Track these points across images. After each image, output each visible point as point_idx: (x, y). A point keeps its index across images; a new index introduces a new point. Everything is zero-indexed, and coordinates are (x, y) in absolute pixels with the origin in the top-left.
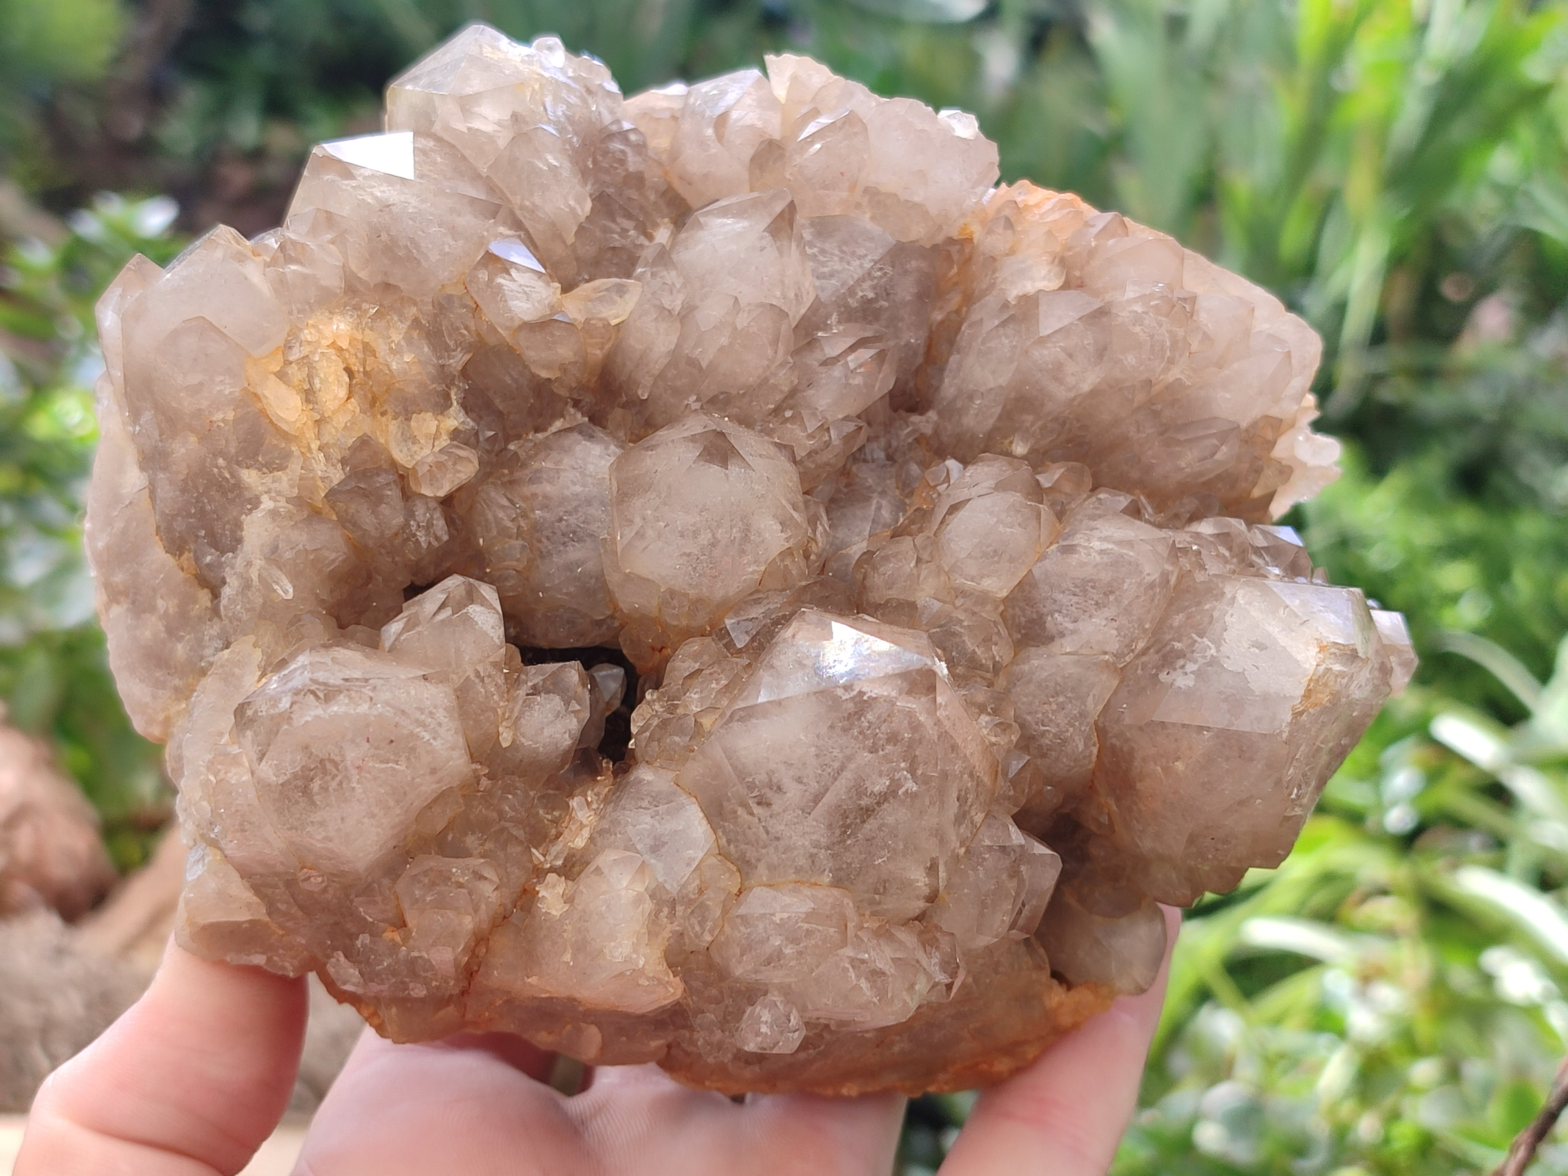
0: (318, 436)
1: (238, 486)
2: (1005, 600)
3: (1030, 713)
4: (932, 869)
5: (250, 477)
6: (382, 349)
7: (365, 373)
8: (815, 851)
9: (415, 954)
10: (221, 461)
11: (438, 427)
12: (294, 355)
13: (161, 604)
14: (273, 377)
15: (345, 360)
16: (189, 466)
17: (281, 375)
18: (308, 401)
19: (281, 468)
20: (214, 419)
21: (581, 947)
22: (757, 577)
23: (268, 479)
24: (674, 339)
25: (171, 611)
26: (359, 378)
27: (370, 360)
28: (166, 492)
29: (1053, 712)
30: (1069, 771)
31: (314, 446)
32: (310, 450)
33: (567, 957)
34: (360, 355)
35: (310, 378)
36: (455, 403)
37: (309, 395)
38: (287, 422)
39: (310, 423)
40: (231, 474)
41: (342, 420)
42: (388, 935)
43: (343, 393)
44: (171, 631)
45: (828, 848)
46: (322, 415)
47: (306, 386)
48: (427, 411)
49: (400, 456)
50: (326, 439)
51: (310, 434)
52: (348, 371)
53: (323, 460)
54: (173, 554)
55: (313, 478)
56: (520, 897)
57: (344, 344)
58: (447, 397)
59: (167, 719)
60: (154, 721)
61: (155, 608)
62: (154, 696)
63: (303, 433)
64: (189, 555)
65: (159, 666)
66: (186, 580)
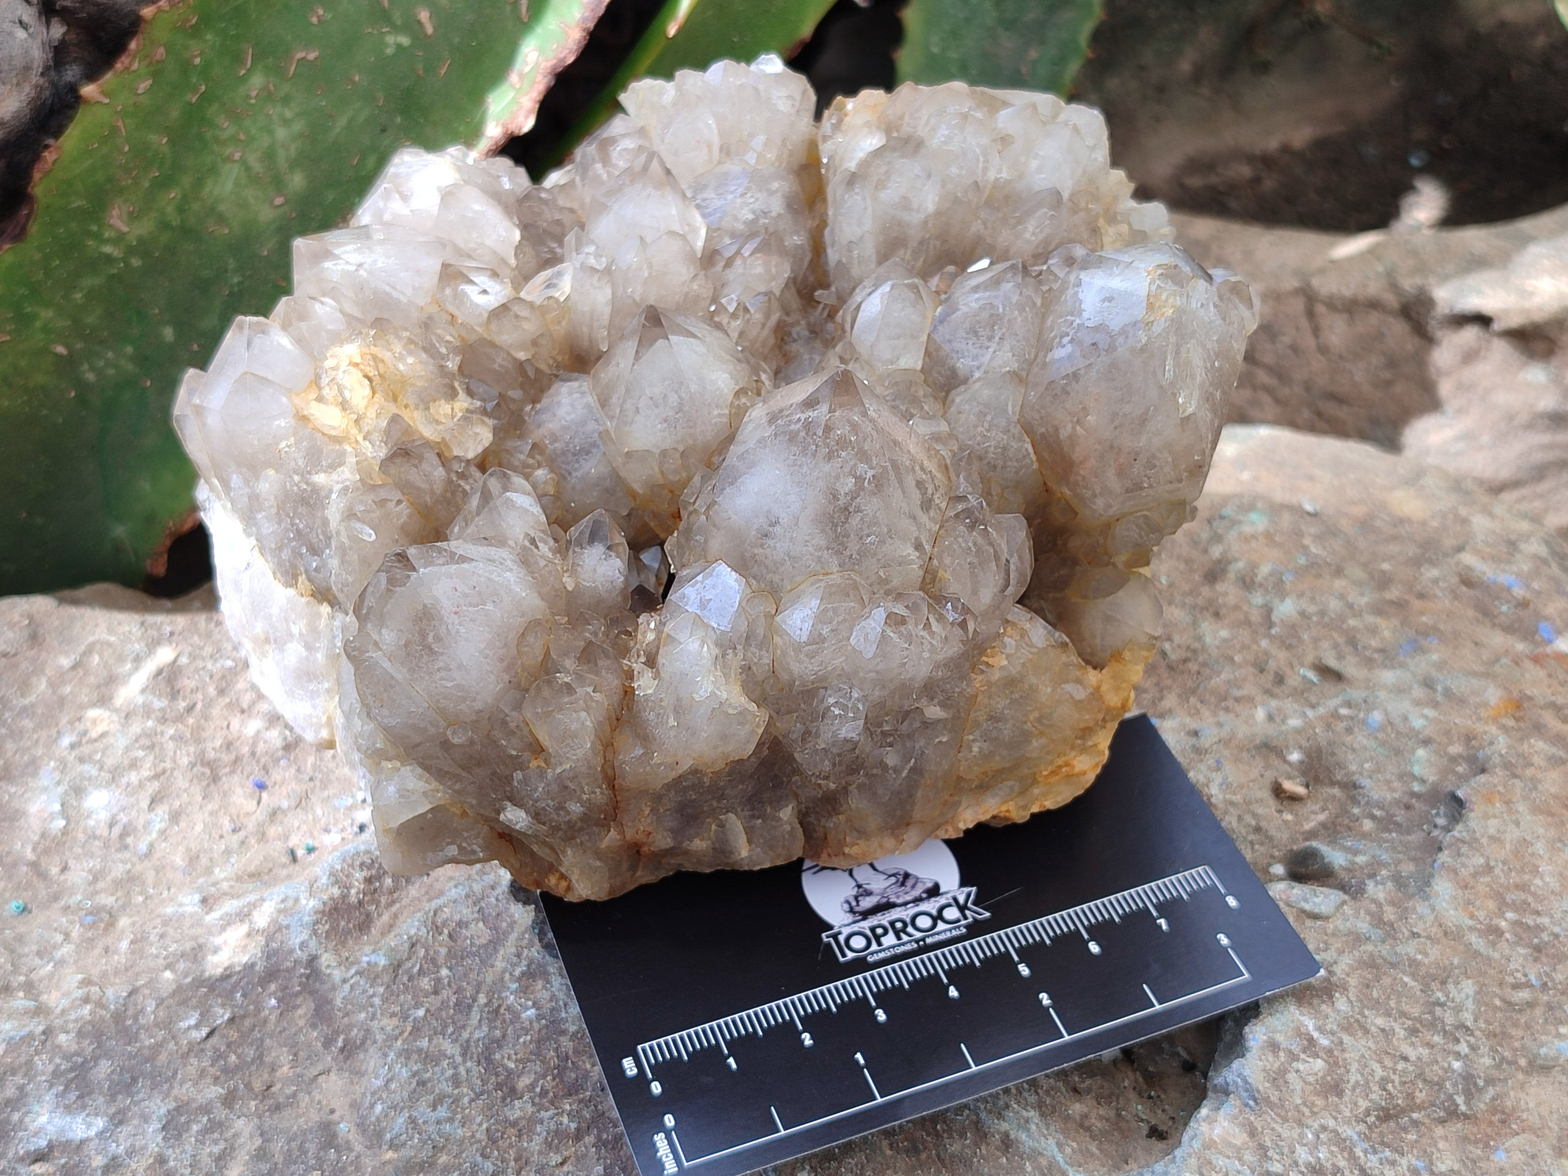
0: (360, 431)
1: (316, 490)
2: (922, 370)
3: (970, 439)
4: (918, 547)
5: (320, 479)
6: (387, 356)
7: (380, 375)
8: (819, 554)
9: (558, 771)
10: (296, 478)
11: (452, 409)
12: (325, 381)
13: (295, 630)
14: (314, 402)
15: (362, 371)
16: (275, 498)
17: (320, 399)
18: (344, 409)
19: (341, 464)
20: (281, 447)
21: (678, 710)
22: (725, 420)
23: (334, 476)
24: (608, 292)
25: (304, 631)
26: (377, 380)
27: (381, 366)
28: (268, 528)
29: (988, 431)
30: (1017, 473)
31: (360, 438)
32: (357, 442)
33: (672, 722)
34: (372, 363)
35: (341, 392)
36: (460, 391)
37: (344, 405)
38: (334, 428)
39: (352, 424)
40: (307, 483)
41: (372, 413)
42: (534, 764)
43: (367, 391)
44: (309, 648)
45: (828, 549)
46: (359, 415)
47: (340, 399)
48: (440, 399)
49: (429, 433)
50: (366, 429)
51: (354, 431)
52: (366, 376)
53: (370, 446)
54: (291, 586)
55: (366, 460)
56: (624, 699)
57: (358, 360)
58: (453, 388)
59: (329, 719)
60: (320, 726)
61: (291, 635)
62: (314, 707)
63: (348, 432)
64: (302, 578)
65: (310, 681)
66: (308, 603)
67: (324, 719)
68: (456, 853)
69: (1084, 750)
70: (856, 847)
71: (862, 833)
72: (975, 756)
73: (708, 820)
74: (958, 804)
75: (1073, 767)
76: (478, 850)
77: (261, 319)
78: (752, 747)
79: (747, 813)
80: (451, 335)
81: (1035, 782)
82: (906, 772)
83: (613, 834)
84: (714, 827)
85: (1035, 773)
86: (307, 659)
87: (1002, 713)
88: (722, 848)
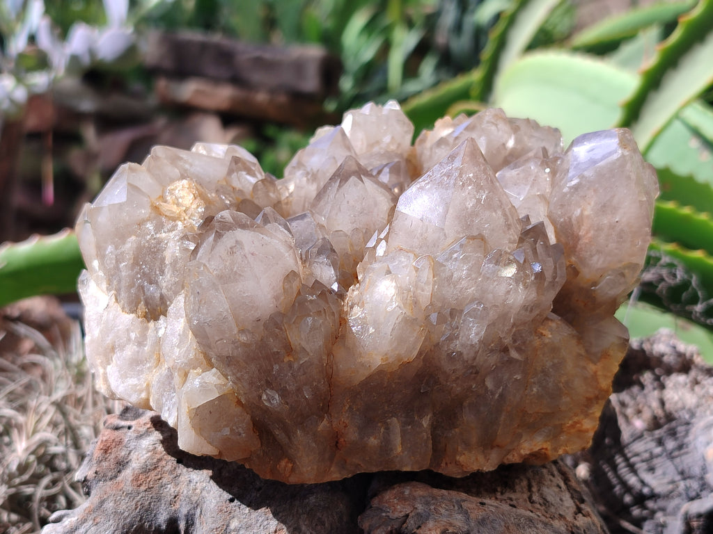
1: (159, 242)
6: (202, 190)
12: (168, 194)
13: (133, 336)
14: (162, 203)
15: (189, 190)
16: (133, 252)
17: (165, 202)
19: (175, 230)
23: (171, 234)
25: (138, 336)
27: (199, 191)
31: (187, 218)
34: (194, 188)
35: (177, 199)
37: (178, 205)
38: (172, 213)
39: (182, 211)
40: (155, 239)
41: (194, 206)
46: (186, 207)
47: (176, 202)
50: (190, 213)
51: (184, 214)
53: (192, 221)
54: (133, 313)
55: (190, 225)
59: (148, 385)
60: (141, 391)
61: (129, 340)
62: (139, 379)
63: (180, 215)
64: (142, 305)
65: (138, 365)
66: (141, 322)
67: (145, 385)
68: (228, 433)
69: (587, 415)
70: (463, 456)
71: (468, 446)
72: (534, 394)
73: (379, 424)
74: (520, 436)
75: (582, 425)
76: (242, 432)
77: (138, 165)
78: (415, 353)
79: (404, 419)
80: (232, 197)
81: (562, 432)
82: (497, 395)
83: (325, 422)
84: (382, 430)
85: (562, 424)
86: (138, 352)
87: (548, 370)
88: (386, 447)
